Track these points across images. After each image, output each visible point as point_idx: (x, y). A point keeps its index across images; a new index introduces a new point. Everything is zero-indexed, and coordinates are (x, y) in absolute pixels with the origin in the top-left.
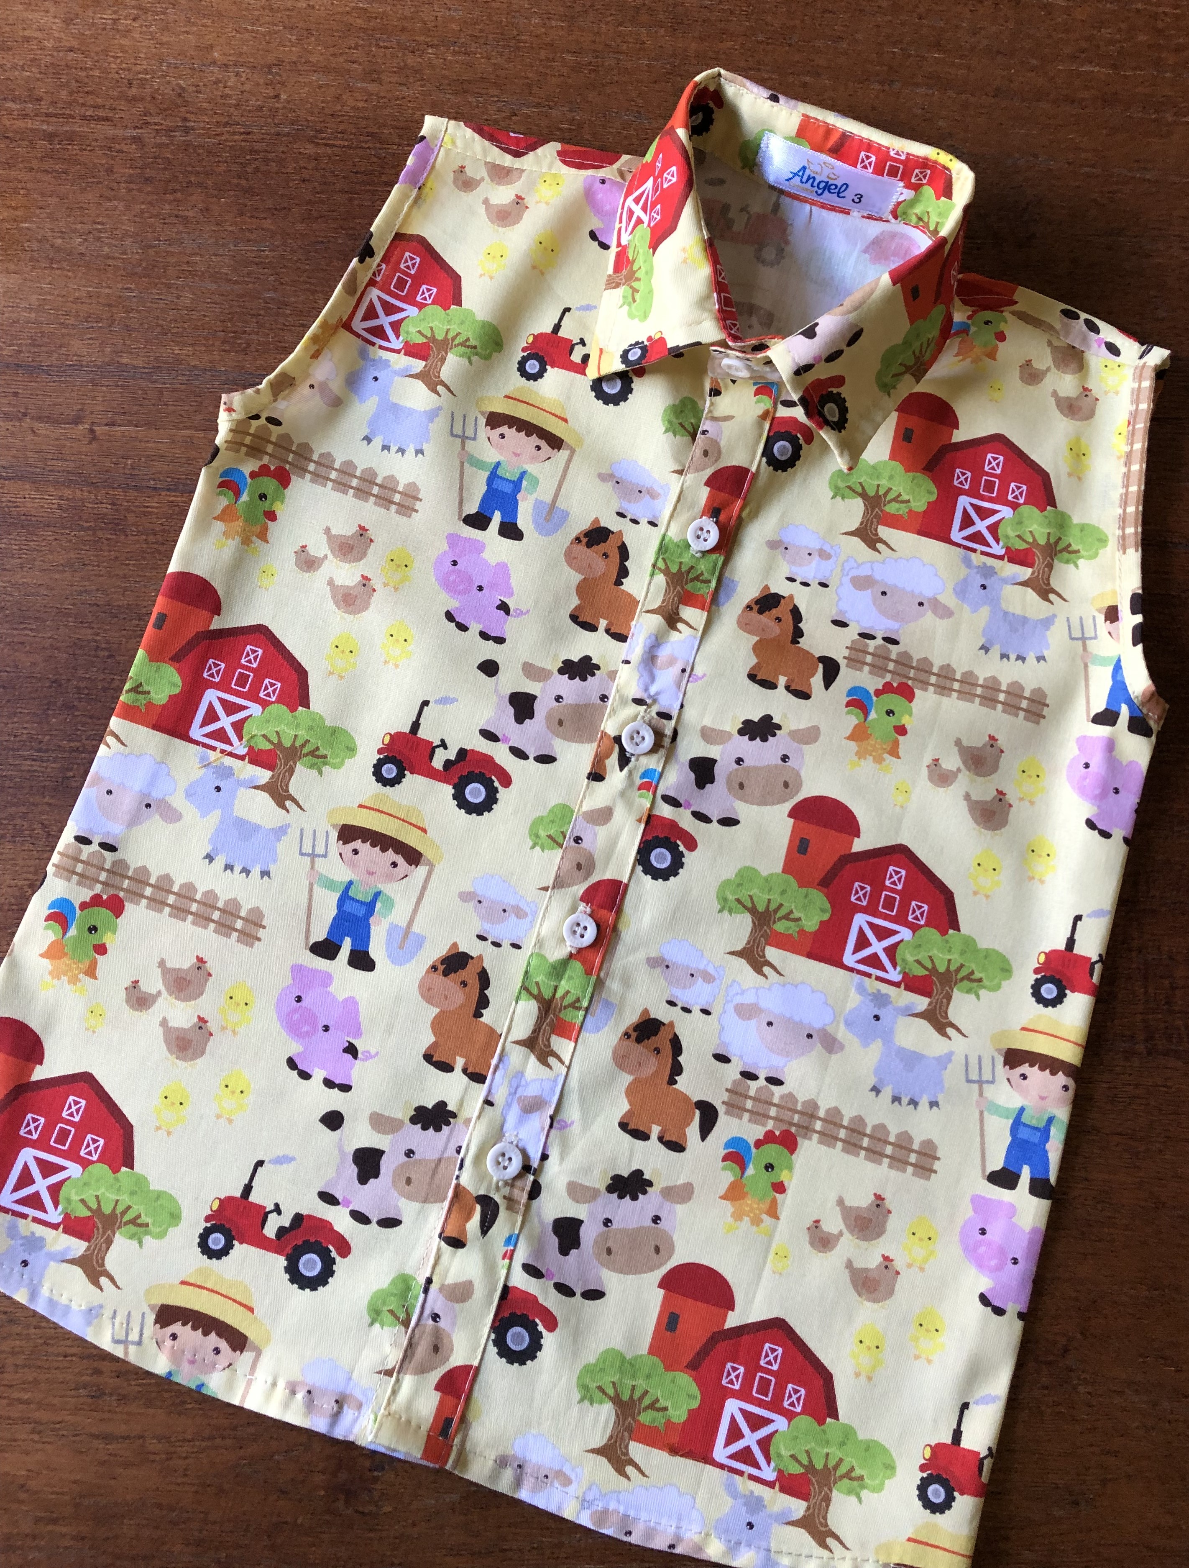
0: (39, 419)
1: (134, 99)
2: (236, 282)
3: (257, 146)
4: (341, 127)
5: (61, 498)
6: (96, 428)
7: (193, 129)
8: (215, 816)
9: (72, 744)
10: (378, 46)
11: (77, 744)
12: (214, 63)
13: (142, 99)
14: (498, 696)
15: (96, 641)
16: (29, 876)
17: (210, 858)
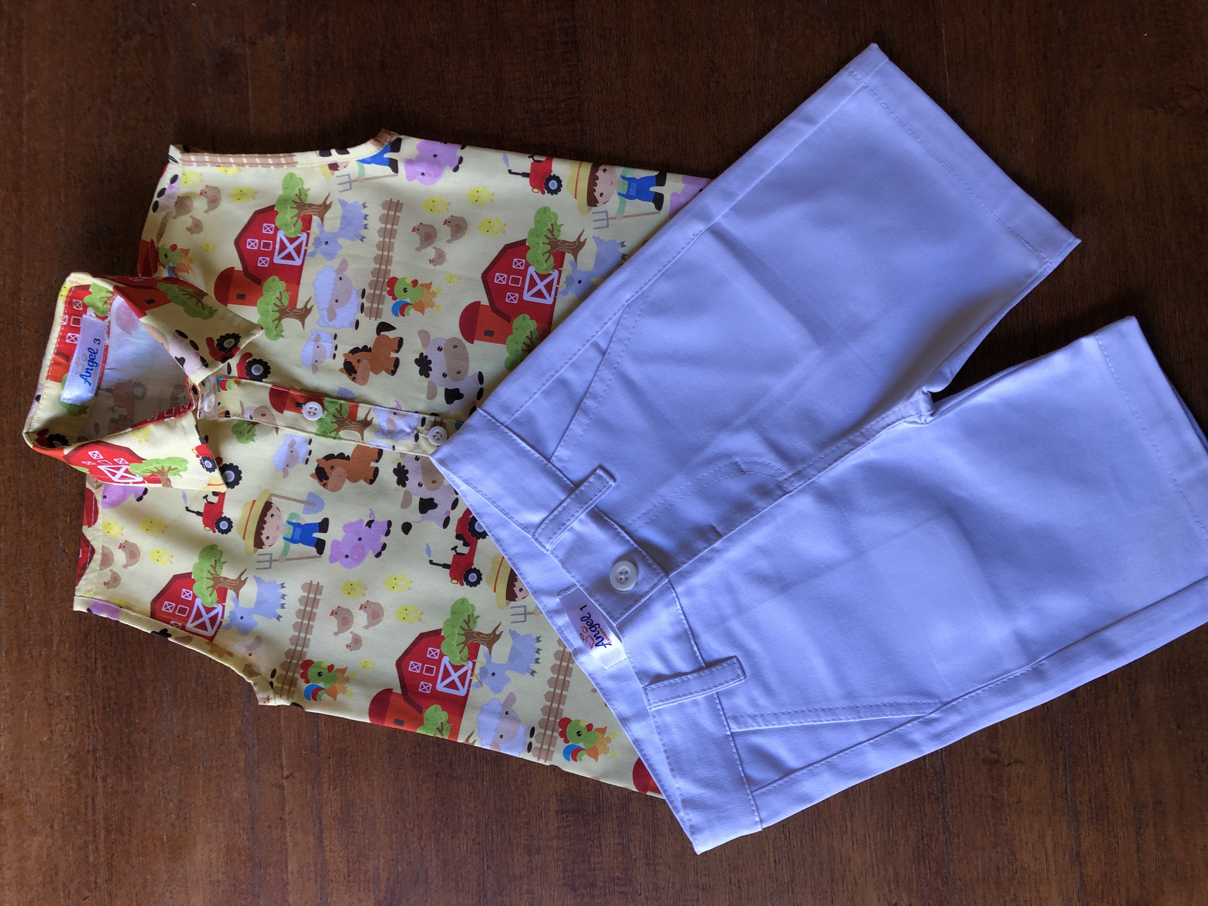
0: (283, 809)
1: (79, 784)
2: (188, 705)
3: (101, 705)
4: (83, 655)
5: (329, 789)
6: (285, 775)
7: (93, 746)
8: (509, 673)
9: (472, 759)
10: (29, 640)
11: (472, 756)
12: (50, 739)
13: (78, 779)
14: (422, 520)
15: (411, 755)
16: (549, 772)
17: (533, 673)
